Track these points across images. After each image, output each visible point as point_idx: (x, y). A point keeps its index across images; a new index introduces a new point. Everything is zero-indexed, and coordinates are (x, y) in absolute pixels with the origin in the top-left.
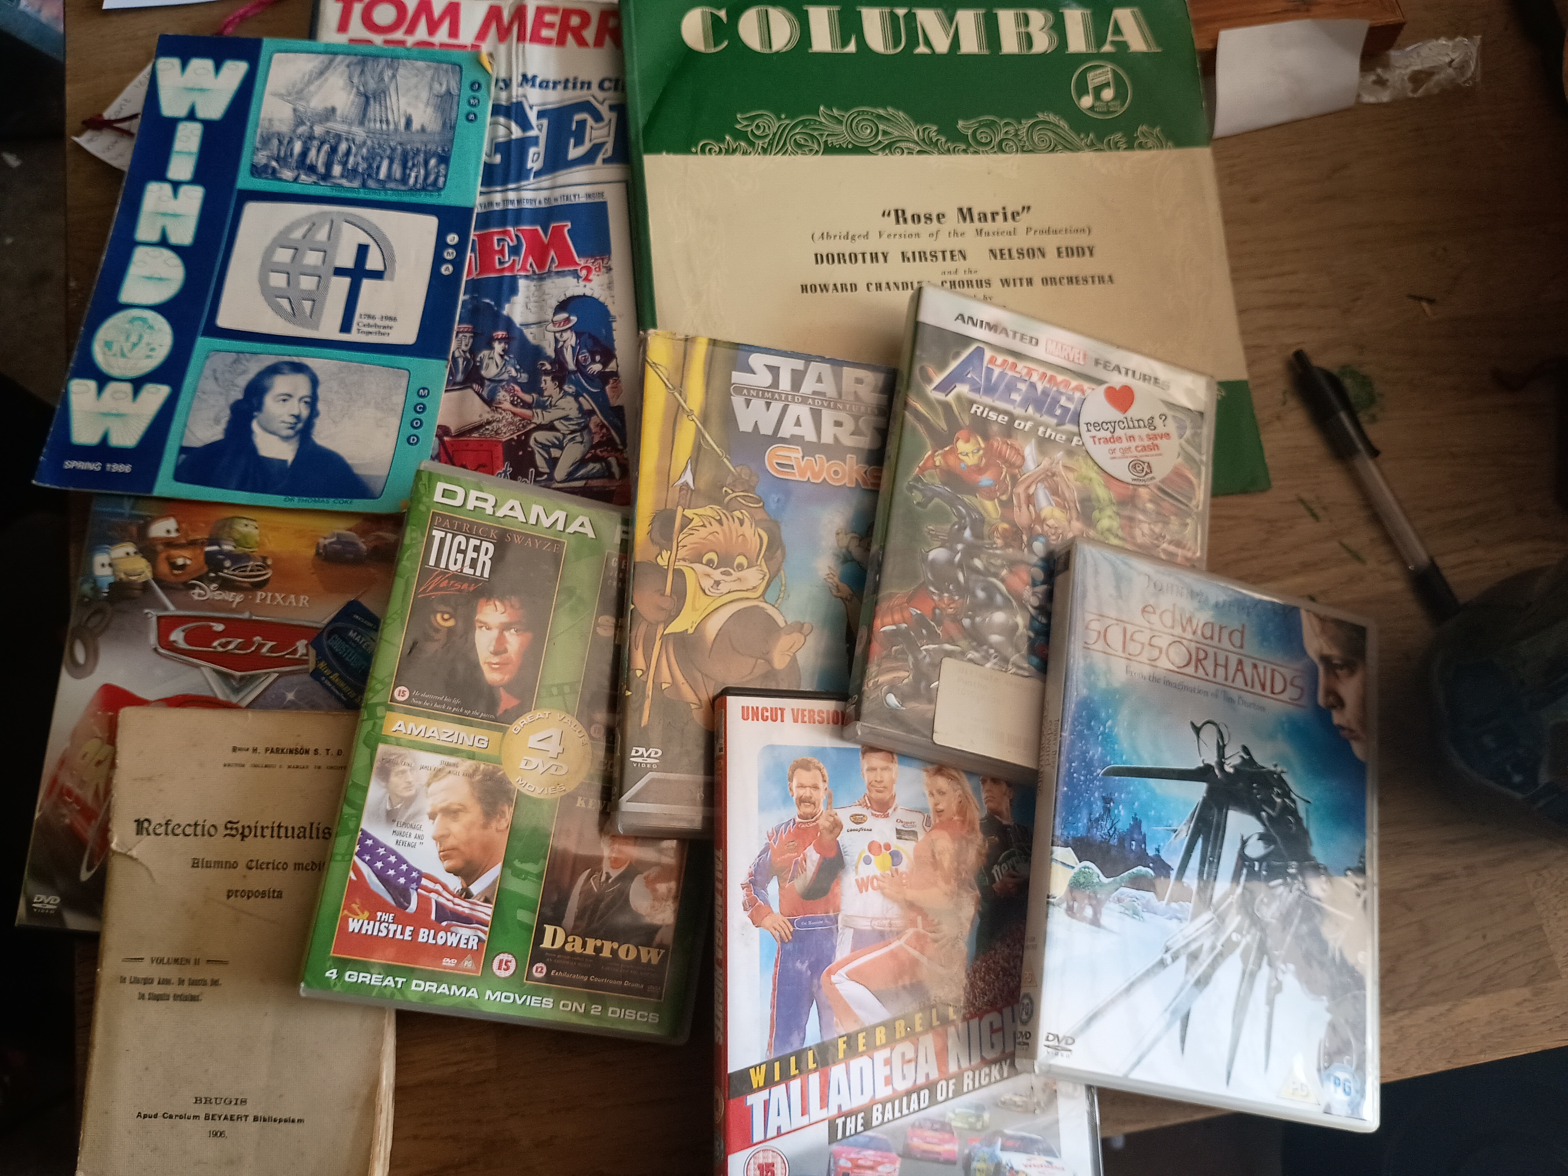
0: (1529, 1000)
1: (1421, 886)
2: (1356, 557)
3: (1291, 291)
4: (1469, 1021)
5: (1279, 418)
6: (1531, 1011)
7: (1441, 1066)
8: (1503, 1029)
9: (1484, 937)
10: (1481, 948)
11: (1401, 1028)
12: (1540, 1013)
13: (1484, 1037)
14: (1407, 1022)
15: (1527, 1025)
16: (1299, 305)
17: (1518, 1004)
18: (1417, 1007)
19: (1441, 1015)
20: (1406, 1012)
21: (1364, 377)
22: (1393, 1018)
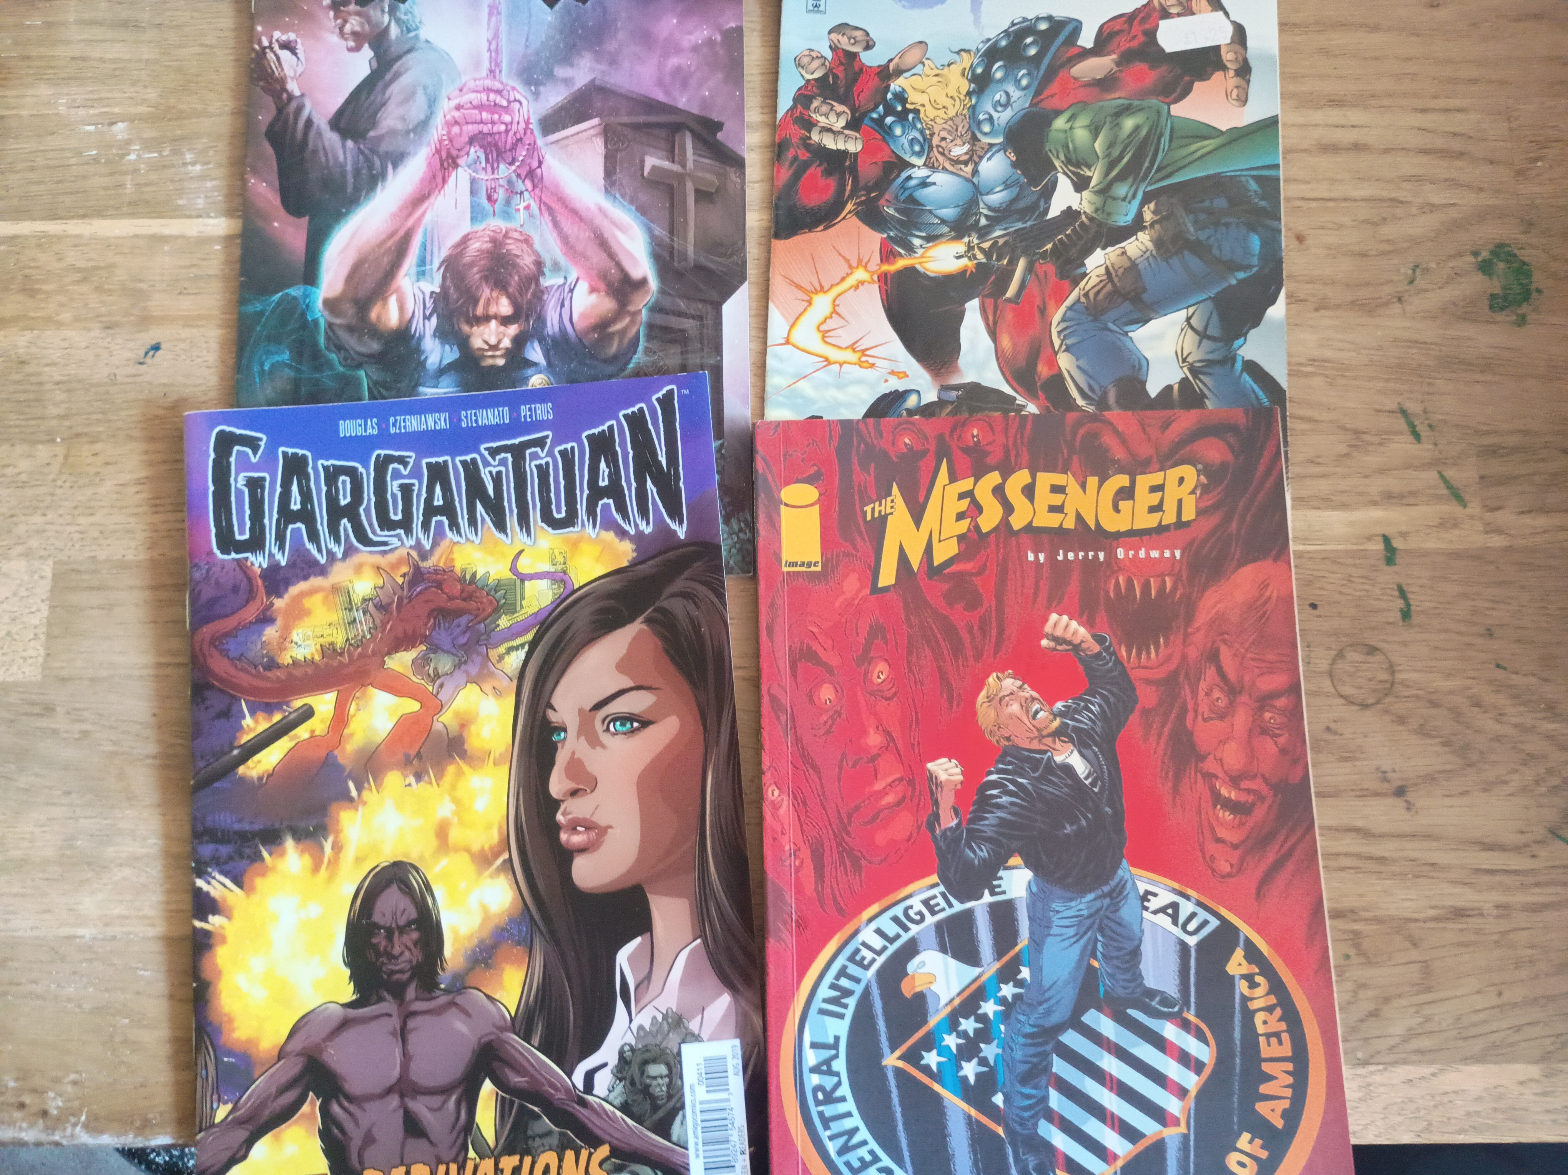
0: (1537, 1081)
1: (1435, 919)
2: (1457, 495)
3: (1455, 134)
4: (1455, 1092)
5: (1400, 299)
6: (1536, 1094)
7: (1406, 1138)
8: (1495, 1110)
9: (1500, 994)
10: (1493, 1007)
11: (1369, 1085)
12: (1548, 1099)
13: (1468, 1114)
14: (1377, 1078)
15: (1526, 1110)
16: (1461, 155)
17: (1521, 1083)
18: (1396, 1063)
19: (1423, 1078)
20: (1381, 1067)
21: (1524, 263)
22: (1361, 1071)
